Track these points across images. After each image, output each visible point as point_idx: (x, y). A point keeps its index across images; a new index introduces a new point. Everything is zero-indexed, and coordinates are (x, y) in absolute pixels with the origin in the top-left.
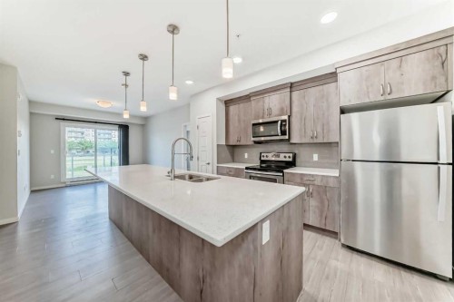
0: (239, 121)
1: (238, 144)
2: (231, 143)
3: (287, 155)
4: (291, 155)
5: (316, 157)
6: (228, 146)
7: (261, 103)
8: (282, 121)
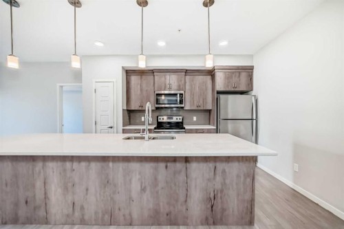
0: (141, 90)
1: (140, 109)
2: (133, 108)
3: (178, 118)
4: (181, 117)
5: (195, 119)
6: (127, 110)
7: (163, 79)
8: (180, 94)
